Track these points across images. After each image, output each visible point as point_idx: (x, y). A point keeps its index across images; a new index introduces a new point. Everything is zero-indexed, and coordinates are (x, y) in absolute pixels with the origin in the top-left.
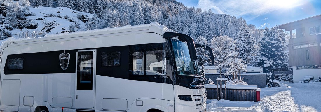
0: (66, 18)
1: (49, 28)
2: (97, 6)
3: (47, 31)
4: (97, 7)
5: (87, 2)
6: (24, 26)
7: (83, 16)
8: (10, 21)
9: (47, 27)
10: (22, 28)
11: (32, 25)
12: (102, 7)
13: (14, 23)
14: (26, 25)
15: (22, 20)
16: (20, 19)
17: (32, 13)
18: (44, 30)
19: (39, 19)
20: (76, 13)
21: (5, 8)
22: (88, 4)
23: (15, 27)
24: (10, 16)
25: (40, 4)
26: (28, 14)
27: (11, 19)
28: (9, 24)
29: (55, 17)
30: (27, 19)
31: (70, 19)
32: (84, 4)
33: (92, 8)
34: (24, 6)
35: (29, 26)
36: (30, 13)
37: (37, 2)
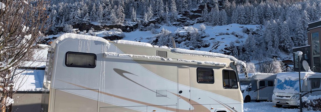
0: (233, 34)
1: (217, 46)
2: (268, 14)
3: (215, 48)
4: (267, 16)
5: (257, 12)
6: (201, 46)
7: (247, 29)
8: (193, 43)
9: (215, 45)
10: (200, 47)
11: (206, 45)
12: (272, 14)
13: (195, 45)
14: (203, 45)
15: (200, 41)
16: (198, 41)
17: (207, 35)
18: (213, 48)
19: (212, 39)
20: (242, 27)
21: (190, 35)
22: (257, 15)
23: (195, 47)
24: (193, 40)
25: (217, 23)
26: (205, 36)
27: (194, 42)
28: (192, 46)
29: (224, 35)
30: (203, 41)
31: (236, 34)
32: (254, 15)
33: (262, 17)
34: (201, 31)
35: (204, 45)
36: (206, 35)
37: (215, 22)
